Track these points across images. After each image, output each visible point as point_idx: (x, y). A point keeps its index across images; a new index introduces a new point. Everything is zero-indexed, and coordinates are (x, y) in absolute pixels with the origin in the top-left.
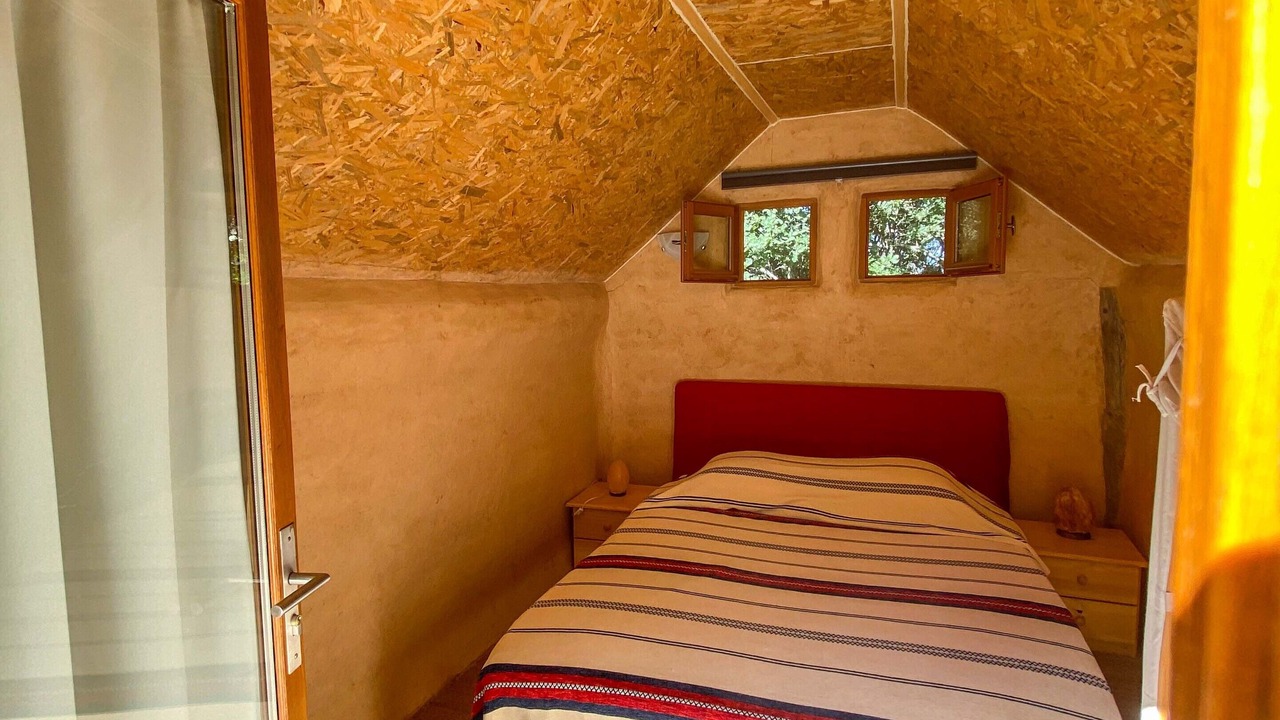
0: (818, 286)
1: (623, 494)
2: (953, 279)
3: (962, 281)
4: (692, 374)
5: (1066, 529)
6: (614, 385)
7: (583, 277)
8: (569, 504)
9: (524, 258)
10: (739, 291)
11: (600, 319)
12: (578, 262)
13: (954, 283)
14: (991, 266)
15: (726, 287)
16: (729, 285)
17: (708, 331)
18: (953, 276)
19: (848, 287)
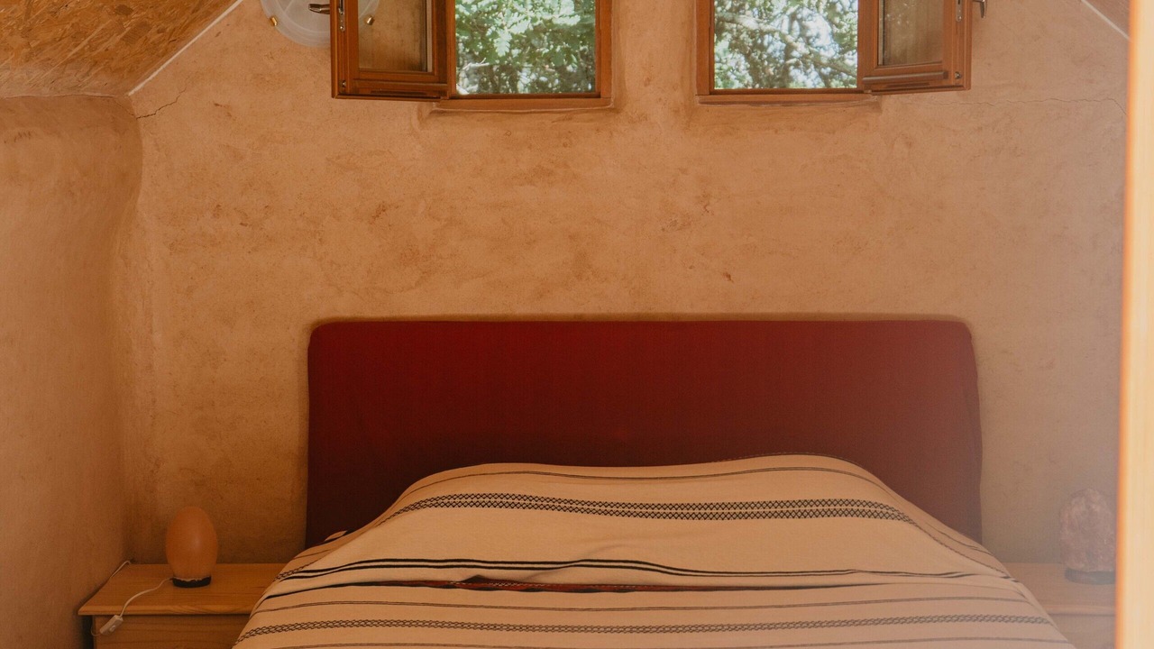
0: (616, 110)
1: (206, 582)
2: (874, 98)
3: (892, 102)
4: (345, 307)
5: (1082, 566)
6: (157, 337)
7: (97, 84)
8: (86, 610)
9: (18, 40)
10: (448, 119)
11: (127, 182)
12: (101, 49)
13: (877, 107)
14: (946, 75)
15: (419, 110)
16: (427, 107)
17: (382, 209)
18: (875, 92)
19: (677, 112)
